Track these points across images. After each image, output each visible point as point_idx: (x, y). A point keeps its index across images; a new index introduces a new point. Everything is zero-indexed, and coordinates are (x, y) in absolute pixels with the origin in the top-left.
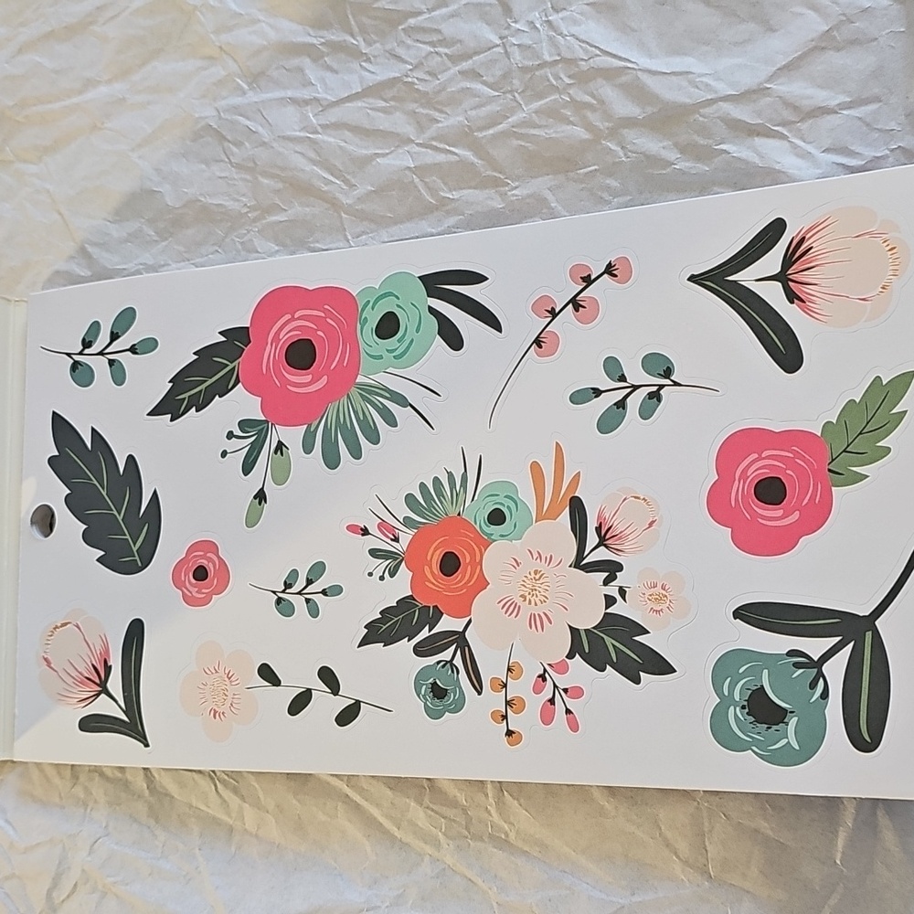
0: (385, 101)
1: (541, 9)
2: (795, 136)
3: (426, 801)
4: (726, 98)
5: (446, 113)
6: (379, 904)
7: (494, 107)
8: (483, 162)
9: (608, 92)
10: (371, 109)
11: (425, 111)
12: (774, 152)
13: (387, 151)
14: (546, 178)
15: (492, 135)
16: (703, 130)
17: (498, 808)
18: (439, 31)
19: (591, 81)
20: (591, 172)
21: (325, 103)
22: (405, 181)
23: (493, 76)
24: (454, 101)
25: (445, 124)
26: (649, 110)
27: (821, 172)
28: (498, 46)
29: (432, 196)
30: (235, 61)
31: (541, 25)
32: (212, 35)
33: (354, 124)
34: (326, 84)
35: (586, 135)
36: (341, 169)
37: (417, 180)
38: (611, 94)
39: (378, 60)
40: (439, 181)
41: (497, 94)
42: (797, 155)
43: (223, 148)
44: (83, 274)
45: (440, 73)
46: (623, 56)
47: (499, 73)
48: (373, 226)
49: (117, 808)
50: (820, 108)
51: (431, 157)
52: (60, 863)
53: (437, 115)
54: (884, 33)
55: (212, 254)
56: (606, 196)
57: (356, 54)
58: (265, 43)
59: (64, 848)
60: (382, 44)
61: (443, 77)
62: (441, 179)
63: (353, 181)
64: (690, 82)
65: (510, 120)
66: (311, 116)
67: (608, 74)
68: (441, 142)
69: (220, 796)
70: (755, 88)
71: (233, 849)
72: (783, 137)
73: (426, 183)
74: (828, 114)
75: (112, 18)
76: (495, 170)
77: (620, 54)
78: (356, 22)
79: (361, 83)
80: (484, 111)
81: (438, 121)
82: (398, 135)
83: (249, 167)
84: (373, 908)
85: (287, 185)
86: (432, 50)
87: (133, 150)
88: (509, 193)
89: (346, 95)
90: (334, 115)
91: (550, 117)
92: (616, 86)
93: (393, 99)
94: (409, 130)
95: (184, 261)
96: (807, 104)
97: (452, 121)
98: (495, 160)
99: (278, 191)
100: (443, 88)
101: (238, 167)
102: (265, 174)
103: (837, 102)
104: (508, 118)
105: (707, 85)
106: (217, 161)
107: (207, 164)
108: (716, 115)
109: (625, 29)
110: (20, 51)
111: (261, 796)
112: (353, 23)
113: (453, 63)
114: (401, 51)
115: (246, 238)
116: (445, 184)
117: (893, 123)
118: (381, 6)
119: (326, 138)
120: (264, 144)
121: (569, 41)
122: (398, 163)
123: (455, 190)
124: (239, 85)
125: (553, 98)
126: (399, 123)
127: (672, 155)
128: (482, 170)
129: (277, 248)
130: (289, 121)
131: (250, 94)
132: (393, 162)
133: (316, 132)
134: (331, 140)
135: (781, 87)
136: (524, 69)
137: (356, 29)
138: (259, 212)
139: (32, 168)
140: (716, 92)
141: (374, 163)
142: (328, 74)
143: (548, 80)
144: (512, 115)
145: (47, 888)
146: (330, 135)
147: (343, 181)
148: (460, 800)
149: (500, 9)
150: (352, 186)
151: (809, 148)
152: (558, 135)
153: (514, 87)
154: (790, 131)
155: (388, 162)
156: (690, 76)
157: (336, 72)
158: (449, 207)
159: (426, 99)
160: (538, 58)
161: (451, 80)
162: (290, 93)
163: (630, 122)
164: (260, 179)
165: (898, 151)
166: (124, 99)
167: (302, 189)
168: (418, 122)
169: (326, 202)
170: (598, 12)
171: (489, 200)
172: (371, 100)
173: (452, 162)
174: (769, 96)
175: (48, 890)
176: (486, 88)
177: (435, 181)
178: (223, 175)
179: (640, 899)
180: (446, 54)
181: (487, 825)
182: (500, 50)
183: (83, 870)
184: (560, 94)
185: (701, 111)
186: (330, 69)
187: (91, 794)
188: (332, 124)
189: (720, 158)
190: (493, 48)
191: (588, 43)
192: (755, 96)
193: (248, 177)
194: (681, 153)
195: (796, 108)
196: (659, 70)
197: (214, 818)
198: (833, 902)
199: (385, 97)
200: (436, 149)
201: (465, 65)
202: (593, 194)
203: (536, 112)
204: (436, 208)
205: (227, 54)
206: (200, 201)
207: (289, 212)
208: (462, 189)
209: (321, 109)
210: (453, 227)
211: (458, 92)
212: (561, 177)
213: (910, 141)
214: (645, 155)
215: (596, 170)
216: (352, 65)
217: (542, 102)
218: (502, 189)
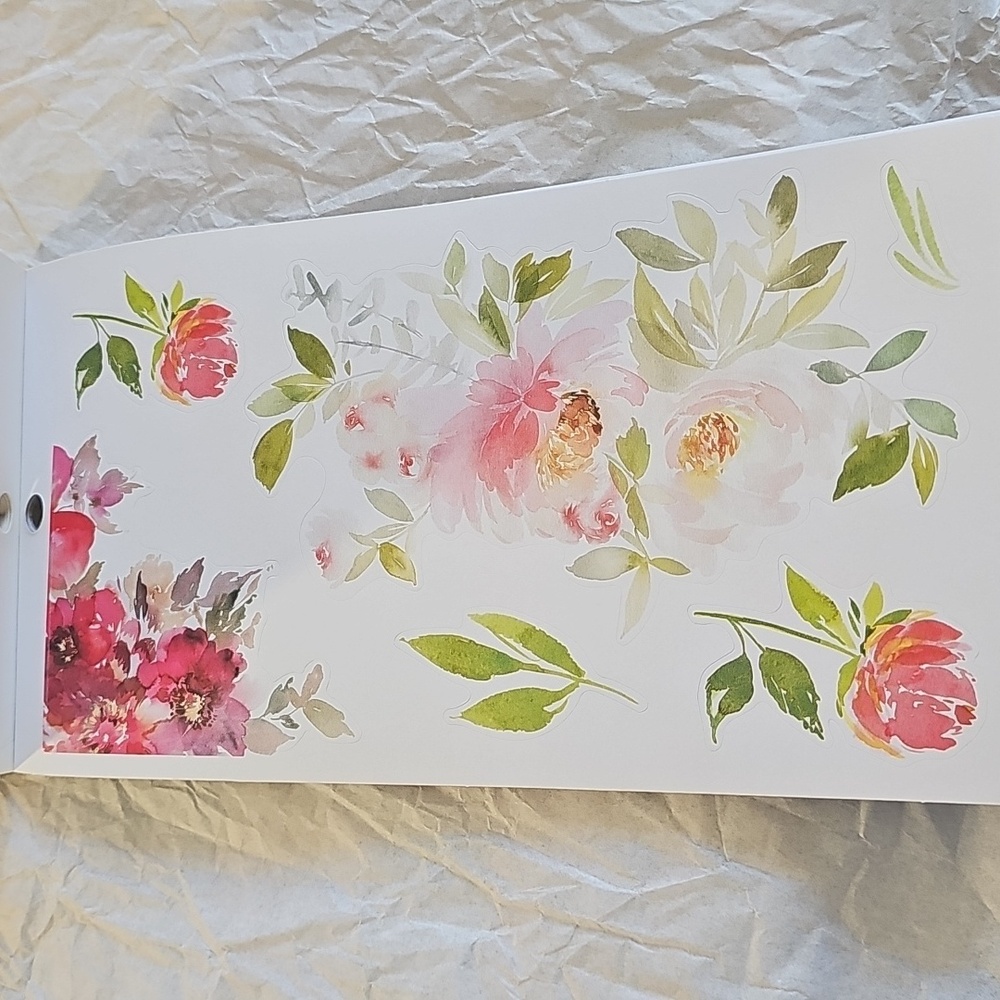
0: (343, 56)
2: (776, 61)
3: (419, 800)
4: (700, 25)
5: (407, 63)
6: (374, 915)
7: (457, 53)
8: (448, 113)
9: (575, 27)
10: (327, 66)
11: (385, 64)
12: (754, 80)
13: (348, 109)
14: (515, 124)
15: (456, 82)
16: (678, 61)
17: (495, 803)
19: (557, 17)
20: (561, 114)
21: (280, 63)
22: (367, 138)
23: (454, 20)
24: (414, 49)
25: (407, 75)
26: (620, 43)
27: (804, 96)
29: (396, 152)
30: (184, 26)
33: (311, 82)
34: (280, 43)
35: (555, 75)
36: (300, 131)
37: (379, 137)
38: (578, 29)
39: (334, 13)
40: (402, 136)
41: (459, 38)
42: (779, 81)
43: (176, 119)
45: (399, 21)
47: (460, 16)
48: (334, 189)
49: (92, 833)
50: (800, 29)
51: (393, 111)
52: (33, 897)
53: (397, 66)
55: (169, 233)
56: (578, 138)
57: (310, 9)
58: (214, 4)
59: (37, 879)
61: (401, 26)
62: (405, 134)
63: (312, 143)
64: (661, 11)
65: (474, 65)
66: (266, 77)
67: (574, 8)
68: (403, 94)
69: (201, 813)
70: (730, 12)
71: (217, 868)
72: (763, 62)
73: (389, 139)
74: (809, 35)
76: (461, 120)
79: (317, 38)
80: (445, 58)
81: (398, 73)
82: (358, 90)
83: (203, 137)
84: (368, 920)
85: (243, 153)
87: (82, 129)
88: (476, 142)
89: (302, 53)
90: (289, 75)
91: (516, 59)
92: (583, 21)
93: (352, 52)
94: (369, 84)
96: (786, 26)
97: (413, 71)
98: (460, 108)
99: (234, 161)
100: (402, 37)
101: (192, 137)
102: (219, 143)
103: (819, 22)
104: (472, 63)
105: (679, 12)
106: (170, 134)
107: (160, 139)
108: (691, 43)
111: (244, 807)
113: (411, 9)
115: (203, 213)
116: (409, 138)
117: (881, 41)
119: (282, 100)
120: (217, 111)
122: (358, 120)
123: (419, 143)
124: (191, 52)
125: (517, 38)
126: (359, 78)
127: (646, 90)
128: (447, 120)
129: (235, 221)
130: (243, 85)
131: (202, 59)
132: (354, 120)
133: (272, 94)
134: (288, 101)
135: (758, 10)
136: (486, 10)
138: (215, 184)
140: (689, 19)
141: (334, 122)
142: (282, 33)
143: (512, 20)
144: (476, 60)
145: (21, 924)
146: (287, 97)
147: (301, 144)
148: (454, 797)
150: (312, 148)
151: (791, 72)
152: (524, 78)
153: (477, 30)
154: (768, 56)
155: (348, 120)
156: (661, 4)
157: (291, 30)
159: (386, 51)
161: (410, 27)
162: (243, 56)
163: (600, 58)
164: (215, 147)
165: (887, 71)
166: (70, 77)
167: (261, 156)
168: (378, 76)
169: (286, 168)
171: (456, 151)
172: (328, 56)
173: (415, 114)
174: (745, 19)
175: (23, 927)
176: (447, 34)
177: (398, 136)
178: (177, 148)
179: (651, 889)
181: (485, 821)
183: (59, 903)
184: (525, 34)
185: (674, 40)
186: (283, 26)
187: (64, 820)
188: (288, 84)
189: (697, 89)
192: (730, 21)
193: (203, 148)
194: (655, 88)
195: (774, 31)
197: (195, 837)
198: (858, 878)
199: (341, 51)
200: (399, 102)
201: (425, 11)
202: (564, 138)
203: (501, 54)
204: (400, 165)
205: (176, 19)
206: (154, 177)
207: (247, 181)
208: (426, 142)
209: (276, 70)
210: (417, 182)
211: (419, 40)
212: (531, 123)
213: (900, 59)
214: (617, 91)
215: (566, 112)
216: (306, 21)
217: (507, 43)
218: (469, 139)
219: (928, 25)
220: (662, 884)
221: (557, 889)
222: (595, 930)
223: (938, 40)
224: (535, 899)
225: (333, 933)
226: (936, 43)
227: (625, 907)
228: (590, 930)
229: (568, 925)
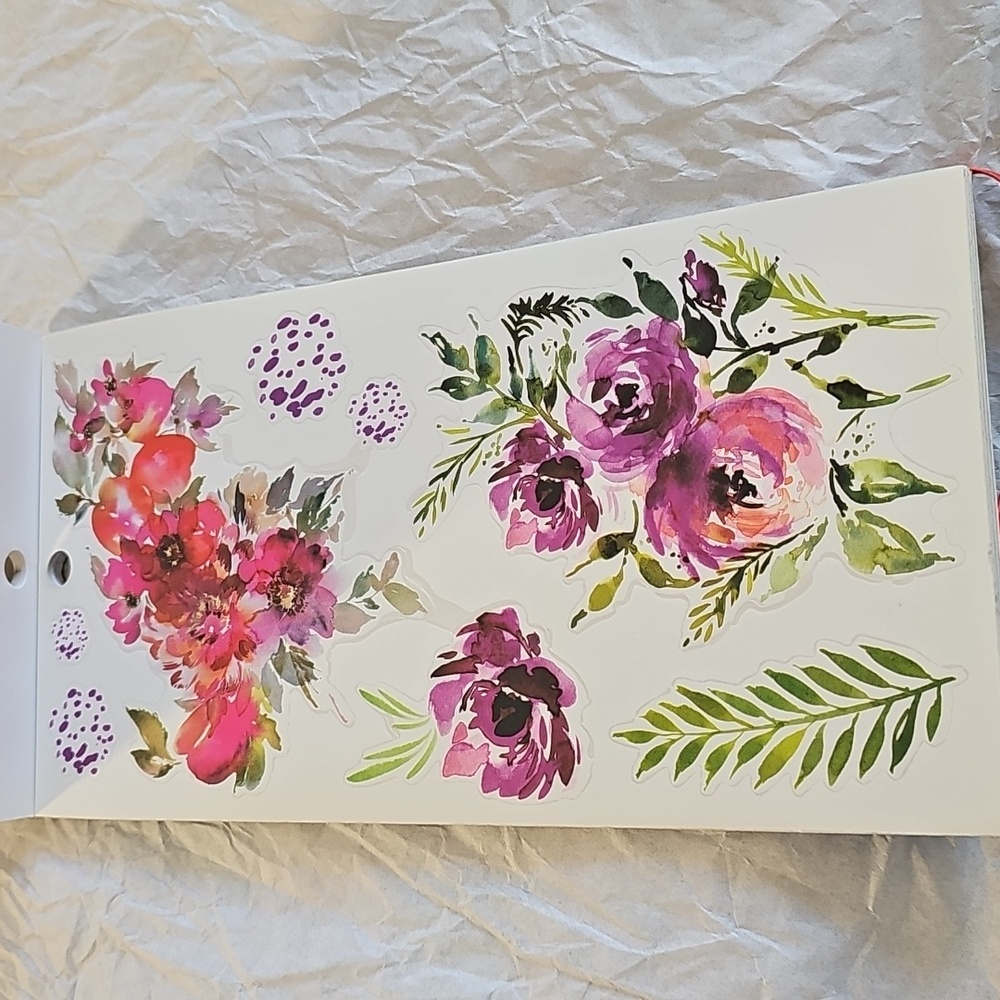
0: (386, 118)
1: (539, 14)
2: (806, 136)
3: (443, 850)
4: (733, 99)
5: (445, 127)
6: (397, 960)
7: (494, 120)
8: (484, 178)
9: (610, 98)
10: (370, 127)
11: (426, 127)
12: (787, 156)
13: (388, 170)
14: (550, 191)
15: (493, 148)
16: (709, 135)
17: (516, 858)
18: (436, 42)
19: (592, 87)
20: (595, 183)
21: (324, 123)
22: (407, 200)
23: (492, 86)
24: (453, 114)
25: (445, 139)
26: (653, 115)
27: (833, 173)
28: (496, 54)
29: (435, 215)
30: (234, 82)
31: (539, 30)
32: (210, 57)
33: (354, 143)
34: (325, 103)
35: (590, 145)
36: (342, 190)
37: (418, 199)
38: (613, 100)
39: (377, 75)
40: (441, 199)
41: (497, 105)
42: (809, 157)
43: (224, 173)
44: (89, 311)
45: (439, 86)
46: (625, 59)
47: (498, 83)
48: (376, 249)
49: (134, 864)
50: (832, 105)
51: (433, 175)
52: (78, 922)
53: (436, 130)
54: (899, 21)
55: (216, 284)
56: (610, 207)
57: (355, 69)
58: (263, 62)
59: (82, 905)
60: (381, 58)
61: (442, 90)
62: (444, 197)
63: (355, 203)
64: (694, 84)
65: (510, 132)
66: (311, 136)
67: (610, 79)
68: (442, 158)
69: (236, 850)
70: (762, 87)
71: (250, 904)
72: (795, 138)
73: (428, 202)
74: (841, 110)
75: (112, 43)
76: (498, 185)
77: (621, 57)
78: (353, 36)
79: (360, 99)
80: (483, 124)
81: (438, 137)
82: (399, 152)
83: (249, 193)
84: (391, 965)
85: (288, 210)
86: (430, 62)
87: (134, 180)
88: (512, 209)
89: (346, 113)
90: (334, 135)
91: (551, 127)
92: (617, 91)
93: (393, 115)
94: (410, 147)
95: (188, 293)
96: (818, 101)
97: (452, 136)
98: (496, 174)
99: (279, 217)
100: (441, 102)
101: (239, 192)
102: (266, 200)
103: (851, 97)
104: (509, 130)
105: (712, 86)
106: (218, 188)
107: (209, 192)
108: (722, 117)
109: (626, 30)
110: (21, 82)
111: (276, 848)
112: (350, 36)
113: (452, 74)
114: (399, 65)
115: (249, 267)
116: (447, 202)
118: (377, 18)
119: (326, 159)
120: (264, 168)
121: (568, 46)
122: (399, 182)
123: (457, 208)
124: (240, 108)
125: (553, 107)
126: (401, 141)
127: (678, 162)
128: (484, 186)
129: (280, 276)
130: (288, 142)
131: (251, 115)
132: (395, 181)
133: (316, 153)
134: (332, 161)
135: (790, 85)
136: (524, 78)
137: (353, 44)
138: (260, 240)
139: (37, 203)
140: (721, 93)
141: (375, 183)
142: (328, 92)
143: (548, 88)
144: (513, 127)
145: (66, 948)
146: (330, 156)
147: (344, 203)
148: (477, 849)
149: (497, 15)
150: (354, 208)
151: (822, 148)
152: (560, 146)
153: (513, 97)
154: (800, 131)
155: (389, 181)
156: (694, 77)
157: (336, 90)
158: (452, 226)
159: (425, 113)
160: (537, 65)
161: (450, 92)
162: (289, 114)
163: (633, 129)
164: (261, 203)
165: (918, 146)
166: (125, 127)
167: (304, 213)
168: (419, 139)
169: (329, 226)
170: (597, 13)
171: (491, 216)
172: (371, 118)
173: (453, 179)
174: (777, 94)
175: (68, 950)
176: (485, 99)
177: (437, 200)
178: (225, 202)
179: (663, 951)
180: (444, 66)
181: (505, 875)
182: (498, 58)
183: (101, 929)
184: (561, 103)
185: (706, 113)
186: (328, 86)
187: (108, 849)
188: (332, 144)
189: (727, 163)
190: (491, 56)
191: (587, 47)
192: (762, 96)
193: (251, 204)
194: (688, 160)
195: (806, 106)
196: (662, 72)
197: (231, 872)
198: (866, 950)
199: (384, 113)
200: (437, 166)
201: (464, 76)
202: (598, 206)
203: (537, 122)
204: (439, 227)
205: (226, 75)
206: (203, 230)
207: (292, 238)
208: (464, 207)
209: (320, 129)
210: (456, 247)
211: (458, 105)
212: (565, 190)
213: (930, 136)
214: (650, 162)
215: (600, 181)
216: (351, 81)
217: (543, 112)
218: (505, 205)
219: (959, 104)
220: (673, 947)
221: (572, 946)
222: (607, 988)
223: (968, 119)
224: (550, 954)
225: (358, 974)
226: (967, 122)
227: (637, 967)
228: (602, 987)
229: (582, 981)
